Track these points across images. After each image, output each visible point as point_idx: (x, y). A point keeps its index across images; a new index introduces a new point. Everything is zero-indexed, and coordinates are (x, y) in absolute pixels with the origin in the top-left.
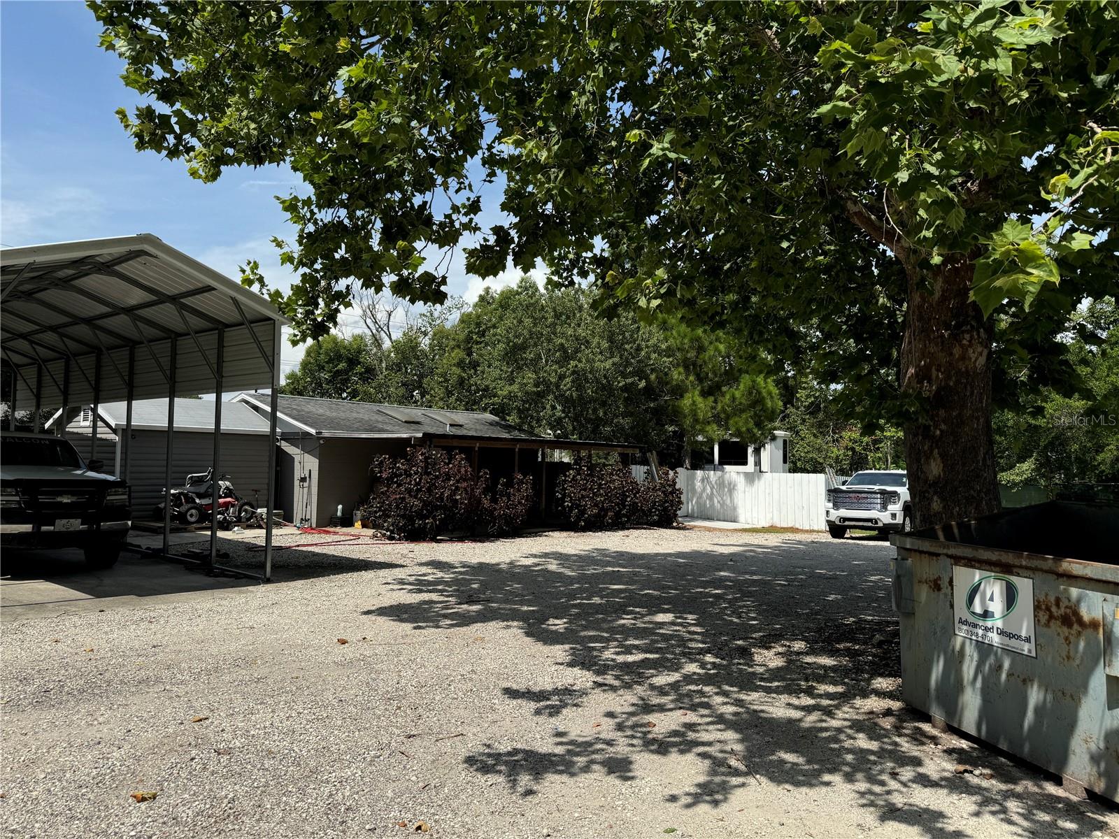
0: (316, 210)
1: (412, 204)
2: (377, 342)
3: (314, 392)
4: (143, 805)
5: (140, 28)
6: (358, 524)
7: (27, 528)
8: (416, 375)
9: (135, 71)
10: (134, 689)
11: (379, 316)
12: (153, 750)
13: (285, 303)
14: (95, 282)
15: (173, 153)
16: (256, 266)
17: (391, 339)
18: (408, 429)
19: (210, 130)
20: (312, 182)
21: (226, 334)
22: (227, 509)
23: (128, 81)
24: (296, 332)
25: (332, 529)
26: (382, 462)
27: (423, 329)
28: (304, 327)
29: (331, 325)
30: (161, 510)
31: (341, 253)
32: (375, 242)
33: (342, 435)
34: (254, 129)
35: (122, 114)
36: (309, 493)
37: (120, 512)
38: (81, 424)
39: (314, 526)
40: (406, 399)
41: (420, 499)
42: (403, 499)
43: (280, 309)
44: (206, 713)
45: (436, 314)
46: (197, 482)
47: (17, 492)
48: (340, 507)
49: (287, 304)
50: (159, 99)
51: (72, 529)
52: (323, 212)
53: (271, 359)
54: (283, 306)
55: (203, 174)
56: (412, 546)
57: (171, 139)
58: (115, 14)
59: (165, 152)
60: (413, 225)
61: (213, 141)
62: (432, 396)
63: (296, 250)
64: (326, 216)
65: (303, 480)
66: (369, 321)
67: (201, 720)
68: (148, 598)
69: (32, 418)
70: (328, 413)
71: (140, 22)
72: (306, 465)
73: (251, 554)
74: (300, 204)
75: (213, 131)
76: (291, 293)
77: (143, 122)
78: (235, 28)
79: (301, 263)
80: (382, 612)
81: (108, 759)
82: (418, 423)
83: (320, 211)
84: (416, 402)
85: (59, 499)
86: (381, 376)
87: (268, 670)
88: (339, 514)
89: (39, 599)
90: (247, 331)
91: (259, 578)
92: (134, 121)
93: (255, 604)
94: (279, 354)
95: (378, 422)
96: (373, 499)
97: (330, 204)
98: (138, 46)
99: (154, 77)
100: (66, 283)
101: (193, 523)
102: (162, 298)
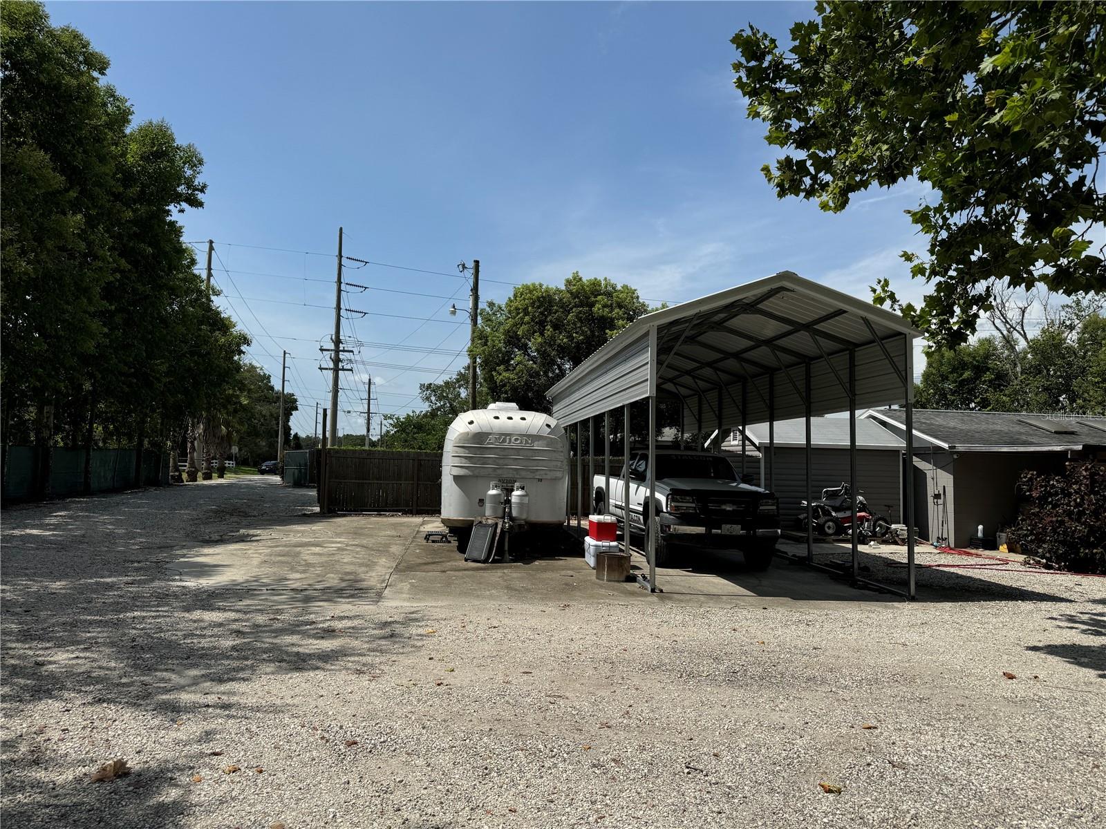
0: (948, 215)
1: (1066, 184)
2: (1009, 342)
3: (937, 403)
4: (831, 797)
5: (777, 90)
6: (1004, 548)
7: (701, 530)
8: (1061, 376)
9: (776, 129)
10: (804, 685)
11: (1009, 315)
12: (832, 746)
13: (918, 316)
14: (743, 321)
15: (810, 193)
16: (886, 283)
17: (1026, 338)
18: (1060, 441)
19: (845, 163)
20: (942, 188)
21: (856, 354)
22: (862, 524)
23: (771, 140)
24: (931, 343)
25: (973, 551)
26: (1031, 479)
27: (1068, 323)
28: (939, 337)
29: (968, 332)
30: (801, 520)
31: (977, 255)
32: (1018, 235)
33: (978, 449)
34: (886, 150)
35: (766, 170)
36: (945, 511)
37: (771, 521)
38: (732, 443)
39: (952, 545)
40: (1052, 405)
41: (1084, 523)
42: (1062, 523)
43: (913, 322)
44: (873, 723)
45: (1085, 303)
46: (832, 495)
47: (693, 500)
48: (980, 527)
49: (920, 317)
50: (797, 148)
51: (734, 533)
52: (956, 215)
53: (903, 373)
54: (916, 319)
55: (833, 205)
56: (1077, 578)
57: (807, 181)
58: (758, 86)
59: (802, 194)
60: (1069, 207)
61: (848, 173)
62: (1085, 400)
63: (927, 259)
64: (959, 219)
65: (937, 496)
66: (997, 322)
67: (870, 728)
68: (801, 602)
69: (694, 438)
70: (959, 426)
71: (778, 85)
72: (940, 481)
73: (890, 570)
74: (932, 213)
75: (847, 163)
76: (923, 305)
77: (784, 172)
78: (863, 60)
79: (934, 273)
80: (1052, 650)
81: (793, 745)
82: (1072, 433)
83: (952, 215)
84: (1063, 408)
85: (724, 507)
86: (1016, 382)
87: (930, 692)
88: (980, 534)
89: (715, 591)
90: (879, 348)
91: (905, 596)
92: (776, 173)
93: (903, 620)
94: (912, 368)
95: (1021, 433)
96: (1022, 520)
97: (963, 205)
98: (779, 106)
99: (792, 129)
100: (719, 326)
101: (831, 535)
102: (797, 327)
